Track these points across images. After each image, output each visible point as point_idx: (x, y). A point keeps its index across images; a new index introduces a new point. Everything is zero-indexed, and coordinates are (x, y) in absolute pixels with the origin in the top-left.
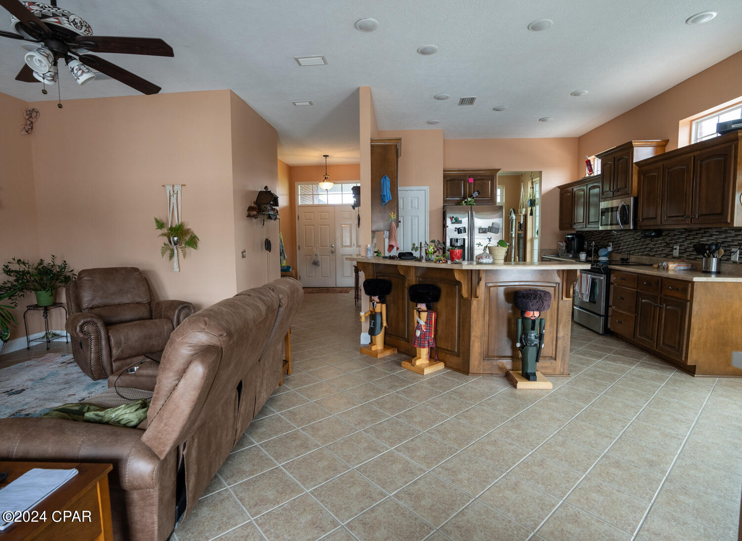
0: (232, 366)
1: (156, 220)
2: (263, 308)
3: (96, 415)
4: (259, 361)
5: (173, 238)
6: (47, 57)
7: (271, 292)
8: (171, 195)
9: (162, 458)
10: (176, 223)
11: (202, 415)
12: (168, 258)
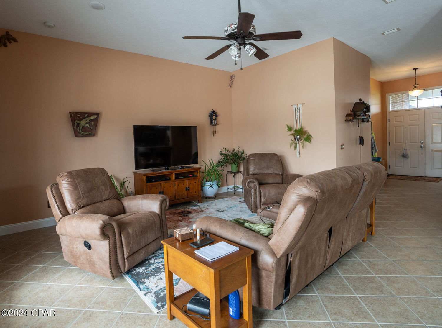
0: (324, 214)
1: (287, 126)
2: (350, 180)
3: (250, 226)
4: (346, 217)
5: (297, 137)
6: (237, 47)
7: (358, 170)
8: (296, 110)
9: (278, 257)
10: (298, 127)
11: (303, 240)
12: (294, 149)
